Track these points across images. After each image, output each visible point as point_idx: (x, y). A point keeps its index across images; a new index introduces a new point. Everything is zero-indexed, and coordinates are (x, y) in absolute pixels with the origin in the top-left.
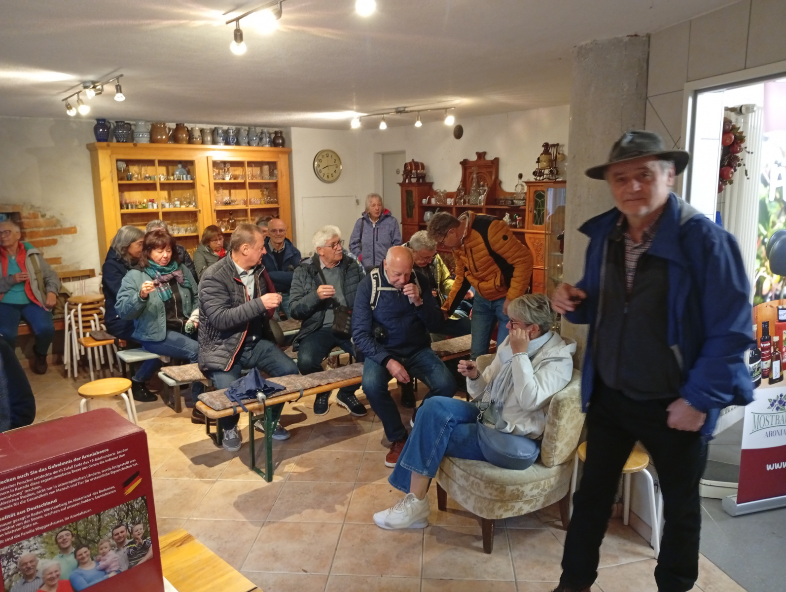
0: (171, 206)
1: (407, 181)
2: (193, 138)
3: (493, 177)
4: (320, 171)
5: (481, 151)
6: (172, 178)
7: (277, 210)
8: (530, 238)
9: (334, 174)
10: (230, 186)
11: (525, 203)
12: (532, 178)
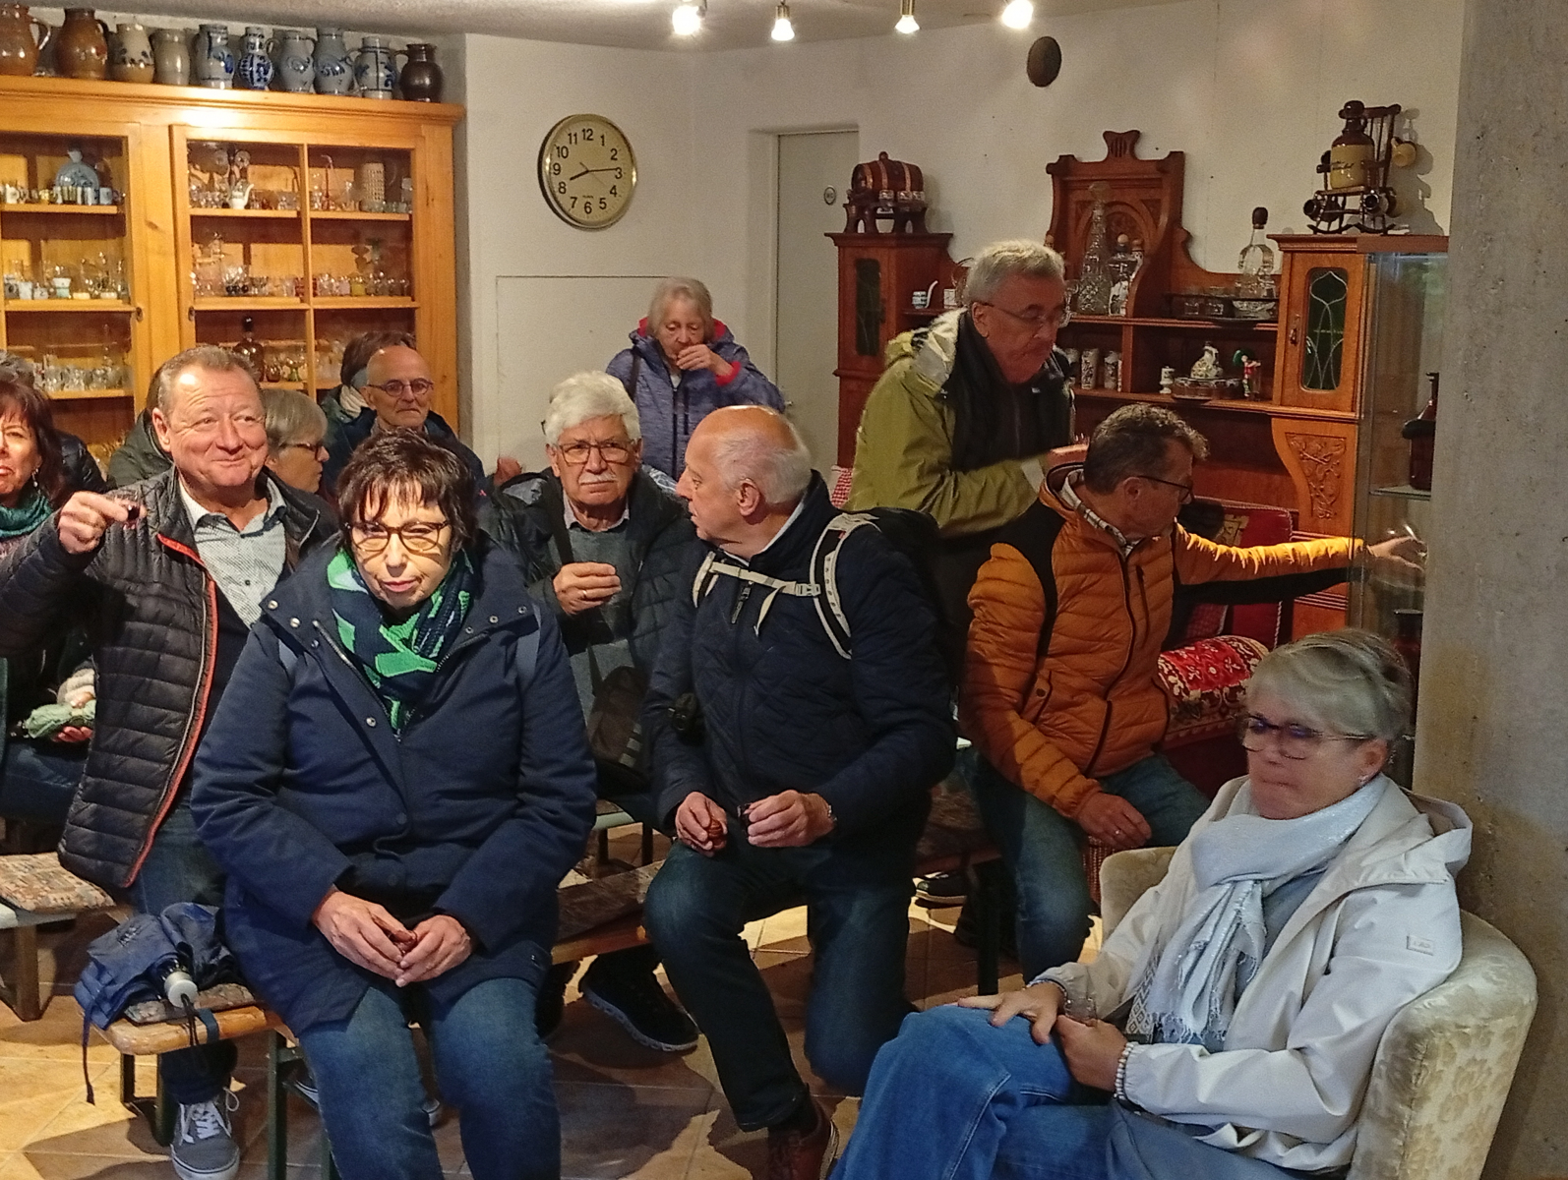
0: (37, 293)
1: (861, 229)
2: (124, 61)
3: (1164, 220)
4: (562, 186)
5: (1121, 128)
6: (45, 195)
7: (407, 317)
8: (1289, 435)
9: (610, 199)
10: (252, 231)
11: (1274, 312)
12: (1302, 225)
